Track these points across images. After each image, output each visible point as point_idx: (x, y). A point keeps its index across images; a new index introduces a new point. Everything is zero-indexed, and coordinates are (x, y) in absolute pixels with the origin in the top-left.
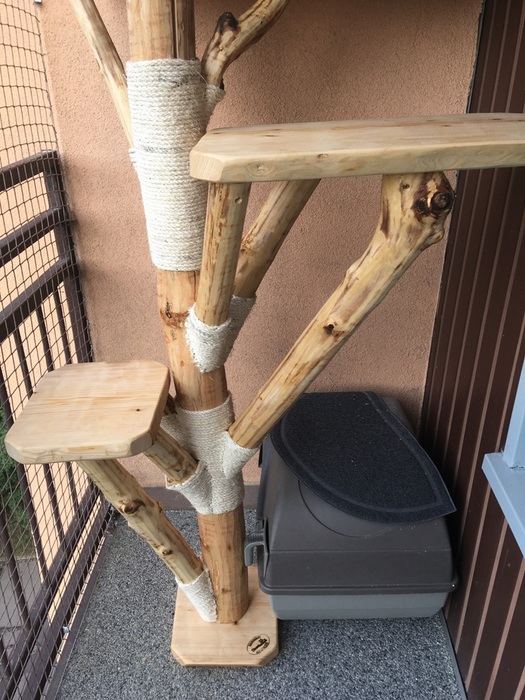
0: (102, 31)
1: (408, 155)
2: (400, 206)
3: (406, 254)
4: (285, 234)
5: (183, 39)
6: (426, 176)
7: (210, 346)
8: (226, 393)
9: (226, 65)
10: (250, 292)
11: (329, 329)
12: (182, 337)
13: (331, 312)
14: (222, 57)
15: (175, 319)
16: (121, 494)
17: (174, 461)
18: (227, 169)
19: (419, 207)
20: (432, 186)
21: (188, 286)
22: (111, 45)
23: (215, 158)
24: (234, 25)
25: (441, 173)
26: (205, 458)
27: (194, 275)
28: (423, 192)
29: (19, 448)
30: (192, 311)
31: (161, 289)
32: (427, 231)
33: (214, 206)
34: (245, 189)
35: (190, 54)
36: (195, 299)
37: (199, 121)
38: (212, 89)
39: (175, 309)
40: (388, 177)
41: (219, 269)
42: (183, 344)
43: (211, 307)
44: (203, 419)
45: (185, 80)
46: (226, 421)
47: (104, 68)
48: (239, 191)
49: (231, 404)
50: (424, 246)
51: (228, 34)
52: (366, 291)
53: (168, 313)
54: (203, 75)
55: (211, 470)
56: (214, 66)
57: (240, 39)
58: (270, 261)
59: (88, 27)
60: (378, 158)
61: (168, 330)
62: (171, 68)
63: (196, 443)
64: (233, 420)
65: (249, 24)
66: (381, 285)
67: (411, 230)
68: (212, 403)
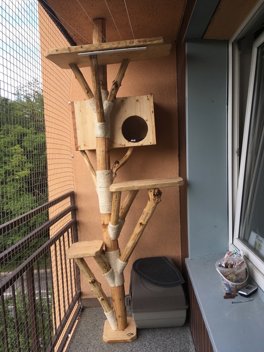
0: (91, 165)
1: (149, 185)
2: (151, 195)
3: (154, 205)
4: (131, 204)
5: (108, 166)
6: (155, 189)
7: (114, 231)
8: (118, 248)
9: (116, 170)
10: (123, 218)
11: (141, 224)
12: (107, 231)
13: (141, 220)
14: (116, 169)
15: (105, 226)
16: (90, 277)
17: (105, 266)
18: (116, 189)
19: (154, 195)
20: (156, 191)
21: (109, 217)
22: (92, 167)
23: (114, 188)
24: (118, 163)
25: (158, 188)
26: (113, 267)
27: (110, 214)
28: (154, 192)
29: (70, 255)
30: (109, 223)
31: (102, 219)
32: (157, 200)
33: (114, 196)
34: (120, 193)
35: (109, 169)
36: (110, 220)
37: (111, 181)
38: (114, 175)
39: (105, 223)
40: (148, 189)
41: (116, 210)
42: (108, 233)
43: (114, 220)
44: (112, 254)
45: (108, 174)
46: (118, 255)
47: (91, 172)
48: (119, 193)
49: (120, 250)
50: (157, 203)
51: (117, 165)
52: (147, 214)
53: (104, 225)
54: (112, 172)
55: (115, 271)
56: (114, 171)
57: (119, 165)
58: (128, 211)
59: (88, 164)
60: (144, 186)
61: (103, 229)
62: (105, 172)
63: (110, 262)
64: (120, 255)
65: (121, 163)
66: (150, 212)
67: (154, 200)
68: (115, 250)
